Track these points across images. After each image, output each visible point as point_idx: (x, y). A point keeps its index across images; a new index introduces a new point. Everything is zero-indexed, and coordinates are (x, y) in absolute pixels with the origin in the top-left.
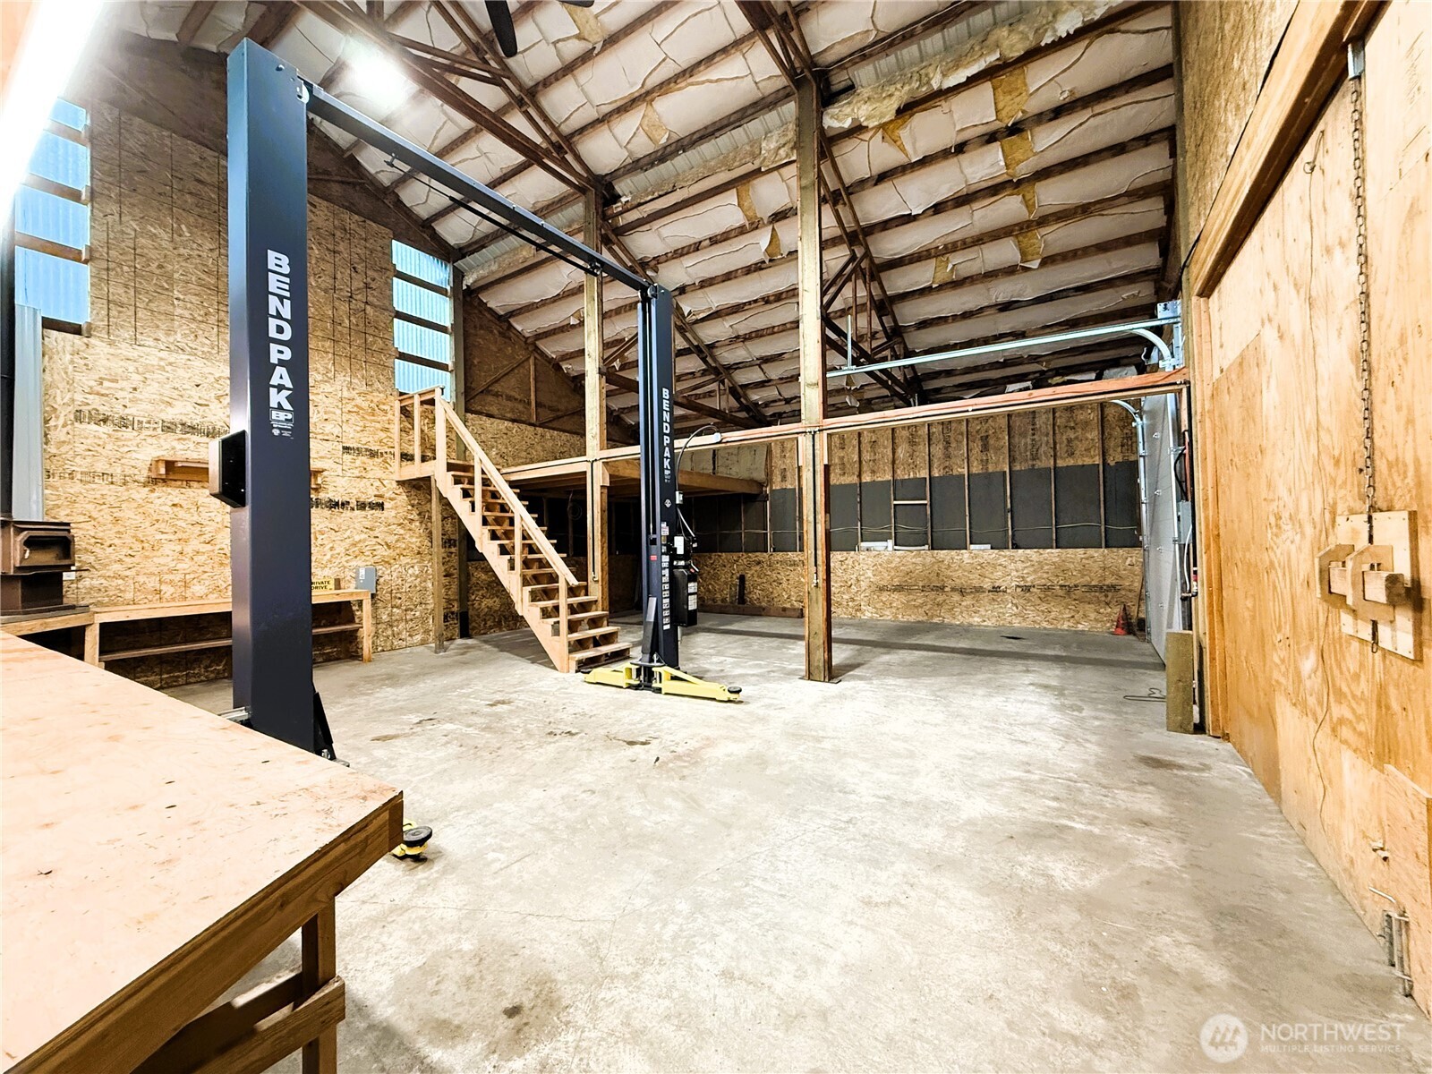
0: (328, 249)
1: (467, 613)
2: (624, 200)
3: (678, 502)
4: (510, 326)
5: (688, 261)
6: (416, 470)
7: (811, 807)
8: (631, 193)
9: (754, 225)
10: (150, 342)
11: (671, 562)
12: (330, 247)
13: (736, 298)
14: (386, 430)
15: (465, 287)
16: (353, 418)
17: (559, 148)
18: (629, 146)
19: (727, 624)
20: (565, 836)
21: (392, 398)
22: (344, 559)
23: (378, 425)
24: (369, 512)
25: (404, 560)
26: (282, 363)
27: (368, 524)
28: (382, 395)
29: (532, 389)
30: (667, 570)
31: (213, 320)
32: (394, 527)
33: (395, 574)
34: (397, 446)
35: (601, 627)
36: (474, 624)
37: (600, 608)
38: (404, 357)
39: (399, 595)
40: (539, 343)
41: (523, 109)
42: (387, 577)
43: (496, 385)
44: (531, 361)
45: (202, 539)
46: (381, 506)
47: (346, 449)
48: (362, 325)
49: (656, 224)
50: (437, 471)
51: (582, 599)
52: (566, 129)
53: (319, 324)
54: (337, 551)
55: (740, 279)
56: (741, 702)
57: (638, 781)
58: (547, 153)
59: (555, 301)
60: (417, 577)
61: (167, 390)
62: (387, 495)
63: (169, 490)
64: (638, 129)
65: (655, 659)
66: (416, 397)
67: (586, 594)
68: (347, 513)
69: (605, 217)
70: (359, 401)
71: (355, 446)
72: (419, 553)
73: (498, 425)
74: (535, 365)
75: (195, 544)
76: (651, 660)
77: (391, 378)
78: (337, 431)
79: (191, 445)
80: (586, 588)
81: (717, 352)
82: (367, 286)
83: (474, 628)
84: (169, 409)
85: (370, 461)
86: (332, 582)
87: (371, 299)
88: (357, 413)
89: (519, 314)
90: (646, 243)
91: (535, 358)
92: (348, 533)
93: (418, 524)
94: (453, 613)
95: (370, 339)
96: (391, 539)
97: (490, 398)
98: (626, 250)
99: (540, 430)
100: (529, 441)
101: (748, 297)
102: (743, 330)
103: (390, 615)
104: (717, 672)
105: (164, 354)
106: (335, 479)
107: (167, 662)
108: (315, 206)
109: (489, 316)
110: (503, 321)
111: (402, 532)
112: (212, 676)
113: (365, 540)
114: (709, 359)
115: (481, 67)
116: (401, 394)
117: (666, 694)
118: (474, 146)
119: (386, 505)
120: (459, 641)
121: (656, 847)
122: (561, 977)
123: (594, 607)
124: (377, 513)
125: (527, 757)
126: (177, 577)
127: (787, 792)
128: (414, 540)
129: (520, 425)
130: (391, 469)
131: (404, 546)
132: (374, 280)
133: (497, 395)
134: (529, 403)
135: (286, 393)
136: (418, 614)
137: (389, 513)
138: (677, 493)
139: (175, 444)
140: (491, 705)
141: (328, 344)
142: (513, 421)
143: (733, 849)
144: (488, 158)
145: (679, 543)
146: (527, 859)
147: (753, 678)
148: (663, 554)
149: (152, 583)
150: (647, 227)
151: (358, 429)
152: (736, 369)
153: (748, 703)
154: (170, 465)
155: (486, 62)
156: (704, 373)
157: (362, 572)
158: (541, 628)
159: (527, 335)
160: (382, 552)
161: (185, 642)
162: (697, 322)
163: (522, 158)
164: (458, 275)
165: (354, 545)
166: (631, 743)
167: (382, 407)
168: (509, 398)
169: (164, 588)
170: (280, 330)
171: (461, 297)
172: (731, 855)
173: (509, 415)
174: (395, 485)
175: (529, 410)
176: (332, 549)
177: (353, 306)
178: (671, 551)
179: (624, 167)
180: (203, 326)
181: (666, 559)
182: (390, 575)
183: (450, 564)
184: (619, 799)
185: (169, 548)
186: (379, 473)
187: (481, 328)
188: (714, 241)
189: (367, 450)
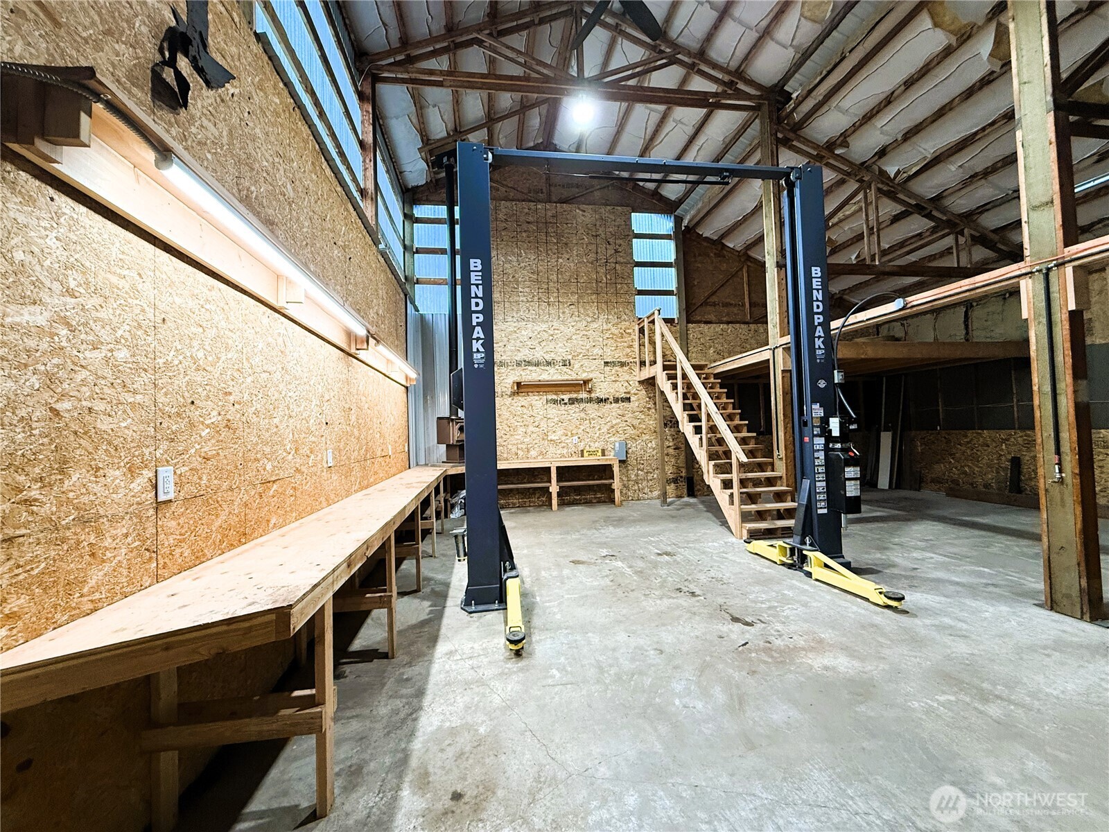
0: (593, 236)
1: (692, 478)
2: (794, 96)
3: (836, 381)
4: (724, 245)
5: (881, 121)
6: (647, 373)
7: (881, 780)
8: (801, 85)
9: (965, 36)
10: (510, 319)
11: (826, 445)
12: (594, 234)
13: (959, 132)
14: (631, 346)
15: (683, 228)
16: (610, 342)
17: (731, 84)
18: (794, 43)
19: (977, 515)
20: (607, 681)
21: (634, 324)
22: (607, 436)
23: (625, 344)
24: (621, 404)
25: (645, 437)
26: (478, 324)
27: (620, 412)
28: (627, 323)
29: (746, 293)
30: (822, 453)
31: (536, 298)
32: (637, 413)
33: (639, 447)
34: (637, 356)
35: (785, 502)
36: (698, 487)
37: (785, 484)
38: (641, 293)
39: (642, 462)
40: (750, 253)
41: (696, 69)
42: (634, 449)
43: (714, 297)
44: (745, 270)
45: (534, 424)
46: (628, 400)
47: (606, 363)
48: (613, 278)
49: (834, 102)
50: (658, 371)
51: (769, 474)
52: (734, 65)
53: (589, 286)
54: (603, 431)
55: (957, 109)
56: (905, 612)
57: (708, 658)
58: (724, 95)
59: (754, 213)
60: (654, 449)
61: (518, 344)
62: (632, 392)
63: (520, 398)
64: (799, 20)
65: (808, 542)
66: (646, 319)
67: (773, 471)
68: (608, 406)
69: (779, 121)
70: (614, 330)
71: (611, 360)
72: (655, 432)
73: (714, 329)
74: (748, 272)
75: (531, 428)
76: (803, 543)
77: (633, 310)
78: (600, 352)
79: (528, 372)
80: (772, 464)
81: (947, 202)
82: (616, 251)
83: (699, 490)
84: (519, 354)
85: (621, 370)
86: (600, 451)
87: (619, 259)
88: (612, 338)
89: (729, 234)
90: (829, 124)
91: (748, 266)
92: (608, 419)
93: (654, 411)
94: (681, 477)
95: (619, 286)
96: (636, 422)
97: (709, 308)
98: (807, 141)
99: (753, 326)
100: (743, 337)
101: (978, 125)
102: (980, 165)
103: (637, 475)
104: (905, 569)
105: (516, 324)
106: (601, 384)
107: (522, 493)
108: (584, 211)
109: (705, 244)
110: (718, 244)
111: (643, 417)
112: (541, 503)
113: (619, 423)
114: (935, 213)
115: (659, 58)
116: (640, 319)
117: (817, 580)
118: (671, 119)
119: (632, 399)
120: (686, 499)
121: (663, 729)
122: (500, 793)
123: (779, 483)
124: (626, 404)
125: (644, 603)
126: (524, 446)
127: (865, 744)
128: (651, 422)
129: (734, 325)
130: (634, 373)
131: (644, 427)
132: (620, 246)
133: (714, 304)
134: (743, 305)
135: (481, 341)
136: (655, 476)
137: (634, 404)
138: (836, 372)
139: (521, 372)
140: (659, 554)
141: (594, 297)
142: (728, 323)
143: (732, 775)
144: (682, 123)
145: (835, 425)
146: (569, 686)
147: (952, 588)
148: (814, 436)
149: (514, 449)
150: (825, 108)
151: (613, 348)
152: (981, 213)
153: (916, 616)
154: (519, 384)
155: (662, 52)
156: (934, 230)
157: (617, 445)
158: (722, 496)
159: (739, 250)
160: (631, 431)
161: (529, 483)
162: (910, 178)
163: (705, 110)
164: (678, 221)
165: (613, 427)
166: (736, 620)
167: (628, 331)
168: (727, 305)
169: (519, 452)
170: (477, 304)
171: (681, 236)
172: (724, 780)
173: (725, 319)
174: (637, 384)
175: (744, 311)
176: (599, 429)
177: (608, 268)
178: (825, 432)
179: (795, 64)
180: (532, 304)
181: (822, 441)
182: (635, 447)
183: (678, 440)
184: (675, 668)
185: (521, 430)
186: (627, 377)
187: (700, 255)
188: (909, 83)
189: (619, 362)
